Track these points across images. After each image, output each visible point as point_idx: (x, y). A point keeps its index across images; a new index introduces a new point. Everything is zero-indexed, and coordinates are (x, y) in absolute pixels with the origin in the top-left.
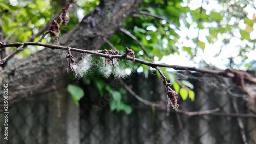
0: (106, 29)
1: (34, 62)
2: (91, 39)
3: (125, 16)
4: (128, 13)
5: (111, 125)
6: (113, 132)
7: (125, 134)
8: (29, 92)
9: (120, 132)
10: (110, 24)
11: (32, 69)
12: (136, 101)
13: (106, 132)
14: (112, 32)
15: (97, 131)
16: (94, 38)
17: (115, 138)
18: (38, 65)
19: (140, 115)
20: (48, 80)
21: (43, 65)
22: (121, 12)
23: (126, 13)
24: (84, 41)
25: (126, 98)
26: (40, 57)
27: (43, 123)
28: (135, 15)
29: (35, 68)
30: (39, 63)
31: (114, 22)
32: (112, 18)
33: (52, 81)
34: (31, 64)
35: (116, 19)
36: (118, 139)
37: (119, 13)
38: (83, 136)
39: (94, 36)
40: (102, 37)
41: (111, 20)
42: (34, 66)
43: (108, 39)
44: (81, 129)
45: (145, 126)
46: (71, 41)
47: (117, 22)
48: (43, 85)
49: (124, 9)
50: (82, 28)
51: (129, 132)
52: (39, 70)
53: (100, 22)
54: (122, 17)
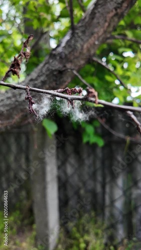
0: (76, 60)
1: (9, 98)
2: (61, 73)
3: (97, 43)
4: (101, 39)
5: (85, 156)
6: (88, 162)
7: (98, 164)
8: (6, 126)
9: (94, 162)
10: (80, 53)
11: (7, 105)
12: (110, 135)
13: (80, 161)
14: (82, 62)
15: (72, 160)
16: (64, 71)
17: (89, 167)
18: (12, 101)
19: (114, 147)
20: (23, 116)
21: (17, 101)
22: (93, 39)
23: (98, 40)
24: (54, 75)
25: (99, 131)
26: (14, 93)
27: (25, 151)
28: (109, 41)
29: (10, 104)
30: (13, 99)
31: (85, 51)
32: (82, 46)
33: (26, 116)
34: (5, 100)
35: (87, 47)
36: (92, 169)
37: (90, 40)
38: (60, 163)
39: (64, 69)
40: (72, 70)
41: (82, 49)
42: (8, 102)
43: (78, 72)
44: (58, 158)
45: (120, 158)
46: (42, 75)
47: (89, 50)
48: (18, 120)
49: (96, 35)
50: (51, 61)
51: (103, 163)
52: (14, 106)
53: (70, 53)
54: (94, 44)
